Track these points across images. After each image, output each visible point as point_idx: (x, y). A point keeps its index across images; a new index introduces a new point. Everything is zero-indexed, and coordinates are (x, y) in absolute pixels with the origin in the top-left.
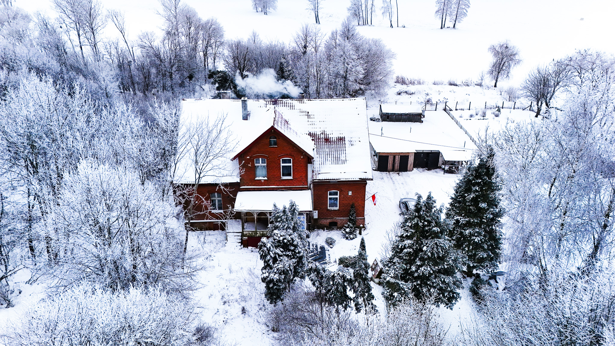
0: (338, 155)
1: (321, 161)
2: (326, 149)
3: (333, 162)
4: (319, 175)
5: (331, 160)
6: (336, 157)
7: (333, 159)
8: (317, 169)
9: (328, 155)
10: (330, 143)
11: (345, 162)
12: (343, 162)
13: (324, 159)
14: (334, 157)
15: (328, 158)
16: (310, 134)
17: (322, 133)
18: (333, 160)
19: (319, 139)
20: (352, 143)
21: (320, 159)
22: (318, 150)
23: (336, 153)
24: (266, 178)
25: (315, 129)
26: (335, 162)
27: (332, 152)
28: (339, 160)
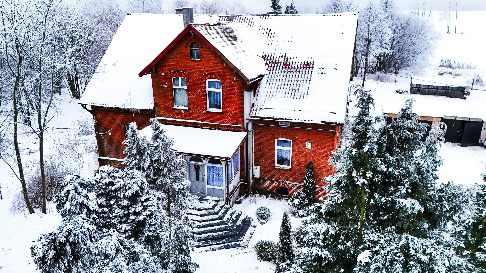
0: (298, 86)
1: (269, 92)
2: (282, 76)
3: (287, 95)
4: (262, 110)
5: (284, 92)
6: (294, 88)
7: (288, 90)
8: (259, 103)
9: (283, 85)
10: (289, 70)
11: (305, 95)
12: (302, 95)
13: (276, 90)
14: (291, 88)
15: (282, 89)
16: (265, 57)
17: (282, 56)
18: (287, 92)
19: (275, 63)
20: (323, 71)
21: (270, 89)
22: (270, 78)
23: (295, 83)
24: (187, 108)
25: (274, 50)
26: (290, 95)
27: (290, 81)
28: (296, 93)
